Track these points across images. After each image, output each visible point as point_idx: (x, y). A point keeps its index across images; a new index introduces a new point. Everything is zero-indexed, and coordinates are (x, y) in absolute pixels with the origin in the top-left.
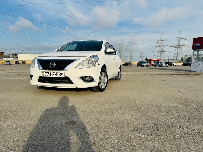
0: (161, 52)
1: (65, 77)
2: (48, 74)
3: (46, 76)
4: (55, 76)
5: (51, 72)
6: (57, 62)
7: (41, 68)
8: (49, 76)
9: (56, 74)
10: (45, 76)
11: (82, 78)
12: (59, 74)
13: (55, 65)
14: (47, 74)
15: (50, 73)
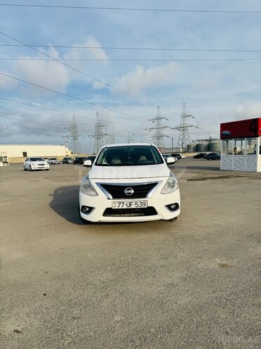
0: (159, 137)
1: (148, 207)
2: (124, 204)
3: (120, 207)
4: (133, 206)
5: (127, 201)
6: (136, 187)
7: (111, 197)
8: (125, 207)
9: (136, 203)
10: (117, 208)
11: (169, 207)
12: (139, 204)
13: (133, 192)
14: (121, 205)
15: (125, 203)
